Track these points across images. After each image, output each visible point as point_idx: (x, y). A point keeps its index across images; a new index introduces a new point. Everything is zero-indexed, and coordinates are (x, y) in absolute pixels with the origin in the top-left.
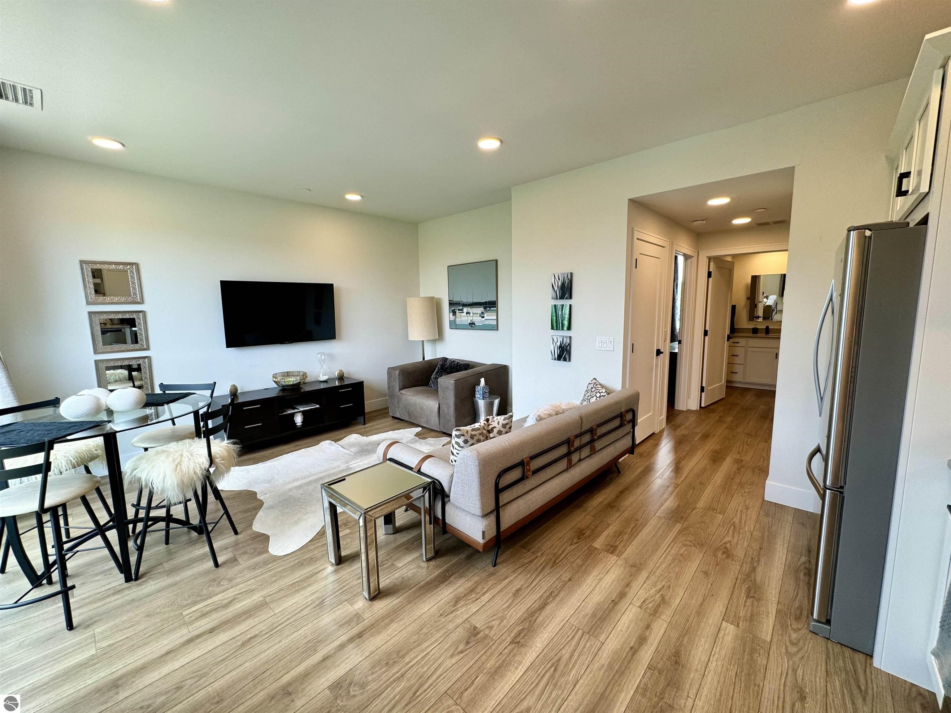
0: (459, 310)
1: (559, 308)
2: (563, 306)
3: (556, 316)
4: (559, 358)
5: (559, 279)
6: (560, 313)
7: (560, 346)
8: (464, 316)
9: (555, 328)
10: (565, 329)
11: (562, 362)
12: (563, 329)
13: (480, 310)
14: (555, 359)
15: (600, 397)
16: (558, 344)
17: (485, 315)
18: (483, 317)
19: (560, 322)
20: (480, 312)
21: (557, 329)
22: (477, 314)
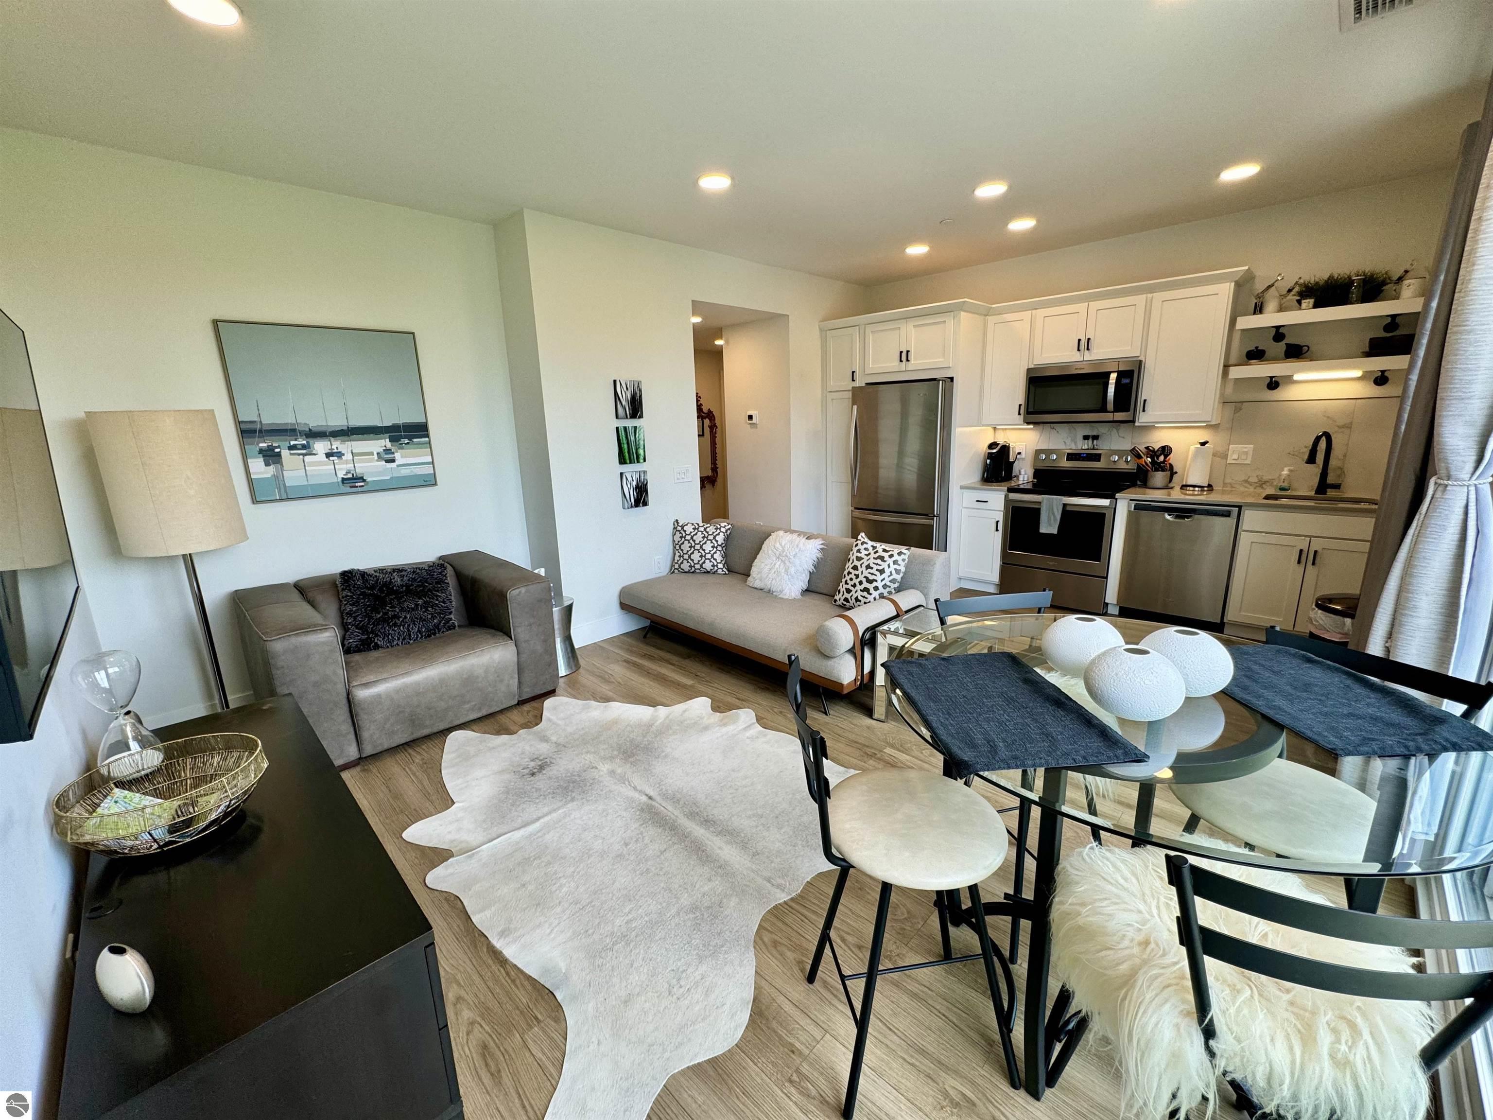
0: (291, 448)
1: (631, 431)
2: (635, 428)
3: (628, 444)
4: (637, 504)
5: (627, 389)
6: (633, 438)
7: (637, 487)
8: (320, 463)
9: (628, 461)
10: (642, 461)
11: (641, 509)
12: (638, 462)
13: (381, 444)
14: (632, 507)
15: (726, 531)
16: (634, 483)
17: (397, 455)
18: (393, 461)
19: (634, 451)
20: (381, 450)
21: (631, 463)
22: (372, 454)
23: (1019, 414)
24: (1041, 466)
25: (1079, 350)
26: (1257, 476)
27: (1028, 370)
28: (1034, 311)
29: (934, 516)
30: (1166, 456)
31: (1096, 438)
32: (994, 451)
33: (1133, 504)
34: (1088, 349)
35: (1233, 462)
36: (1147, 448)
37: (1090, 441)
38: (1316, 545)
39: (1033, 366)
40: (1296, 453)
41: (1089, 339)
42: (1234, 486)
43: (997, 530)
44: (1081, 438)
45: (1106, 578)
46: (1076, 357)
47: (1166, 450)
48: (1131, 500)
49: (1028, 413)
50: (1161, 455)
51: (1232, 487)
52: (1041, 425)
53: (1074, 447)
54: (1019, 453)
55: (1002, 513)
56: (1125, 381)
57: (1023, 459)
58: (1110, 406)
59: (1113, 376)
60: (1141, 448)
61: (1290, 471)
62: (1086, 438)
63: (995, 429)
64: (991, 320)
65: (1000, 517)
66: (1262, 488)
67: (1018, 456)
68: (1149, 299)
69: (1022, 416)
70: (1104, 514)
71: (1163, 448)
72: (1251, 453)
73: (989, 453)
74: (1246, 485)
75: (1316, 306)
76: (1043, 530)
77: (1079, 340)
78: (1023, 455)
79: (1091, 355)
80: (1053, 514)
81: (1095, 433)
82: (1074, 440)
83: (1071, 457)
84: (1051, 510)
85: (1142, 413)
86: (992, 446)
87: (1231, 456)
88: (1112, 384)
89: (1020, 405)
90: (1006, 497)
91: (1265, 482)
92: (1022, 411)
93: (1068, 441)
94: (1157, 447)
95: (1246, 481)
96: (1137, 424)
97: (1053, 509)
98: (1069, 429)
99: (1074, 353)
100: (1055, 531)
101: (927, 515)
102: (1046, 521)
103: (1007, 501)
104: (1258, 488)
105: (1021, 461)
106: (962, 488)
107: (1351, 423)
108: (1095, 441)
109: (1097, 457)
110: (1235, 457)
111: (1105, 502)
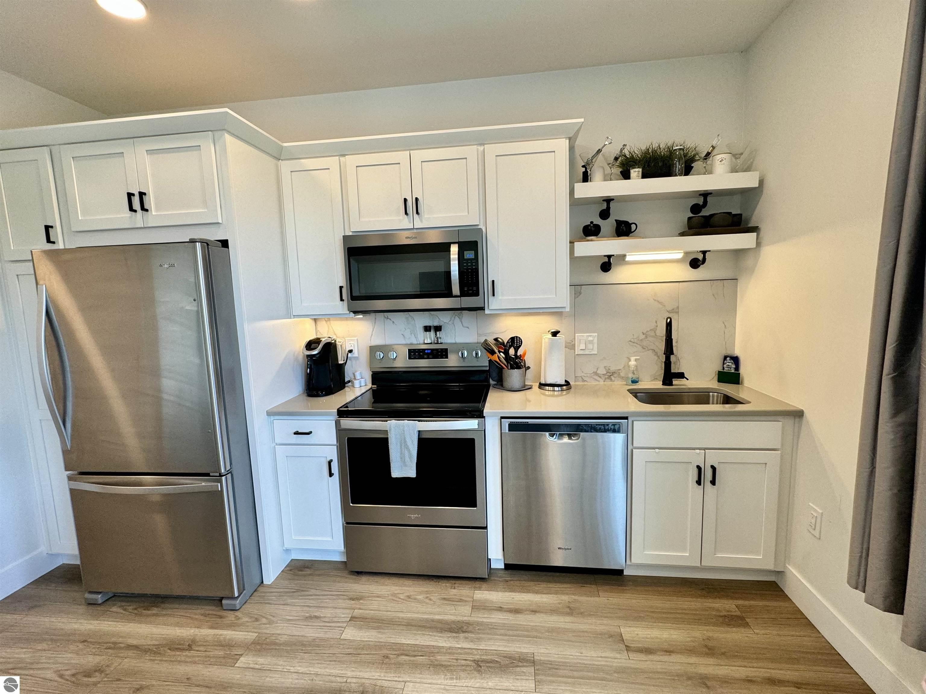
23: (342, 300)
24: (379, 367)
25: (406, 213)
26: (605, 367)
27: (345, 238)
28: (342, 159)
29: (221, 476)
30: (516, 349)
31: (438, 329)
32: (315, 352)
33: (506, 422)
34: (417, 213)
35: (582, 352)
36: (496, 340)
37: (432, 333)
38: (713, 459)
39: (351, 234)
40: (636, 341)
41: (417, 199)
42: (585, 379)
43: (331, 475)
44: (422, 330)
45: (486, 528)
46: (405, 223)
47: (515, 342)
48: (502, 418)
49: (353, 298)
50: (510, 347)
51: (584, 381)
52: (373, 315)
53: (415, 342)
54: (351, 351)
55: (335, 447)
56: (469, 255)
57: (357, 358)
58: (456, 289)
59: (454, 249)
60: (491, 340)
61: (636, 360)
62: (427, 329)
63: (315, 320)
64: (286, 166)
65: (332, 453)
66: (611, 380)
67: (350, 355)
68: (480, 152)
69: (345, 303)
70: (472, 440)
71: (513, 339)
72: (596, 340)
73: (308, 356)
74: (596, 377)
75: (644, 176)
76: (396, 473)
77: (405, 200)
78: (356, 353)
79: (421, 221)
80: (407, 448)
81: (436, 324)
82: (413, 332)
83: (414, 354)
84: (403, 443)
85: (491, 298)
86: (310, 345)
87: (579, 346)
88: (454, 260)
89: (341, 288)
90: (337, 423)
91: (613, 373)
92: (344, 297)
93: (407, 333)
94: (505, 338)
95: (596, 373)
96: (487, 312)
97: (405, 442)
98: (407, 318)
99: (401, 218)
100: (412, 473)
101: (208, 475)
102: (399, 459)
103: (340, 431)
104: (607, 380)
105: (354, 362)
106: (269, 414)
107: (678, 307)
108: (438, 333)
109: (442, 353)
110: (583, 346)
111: (471, 424)
